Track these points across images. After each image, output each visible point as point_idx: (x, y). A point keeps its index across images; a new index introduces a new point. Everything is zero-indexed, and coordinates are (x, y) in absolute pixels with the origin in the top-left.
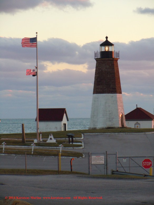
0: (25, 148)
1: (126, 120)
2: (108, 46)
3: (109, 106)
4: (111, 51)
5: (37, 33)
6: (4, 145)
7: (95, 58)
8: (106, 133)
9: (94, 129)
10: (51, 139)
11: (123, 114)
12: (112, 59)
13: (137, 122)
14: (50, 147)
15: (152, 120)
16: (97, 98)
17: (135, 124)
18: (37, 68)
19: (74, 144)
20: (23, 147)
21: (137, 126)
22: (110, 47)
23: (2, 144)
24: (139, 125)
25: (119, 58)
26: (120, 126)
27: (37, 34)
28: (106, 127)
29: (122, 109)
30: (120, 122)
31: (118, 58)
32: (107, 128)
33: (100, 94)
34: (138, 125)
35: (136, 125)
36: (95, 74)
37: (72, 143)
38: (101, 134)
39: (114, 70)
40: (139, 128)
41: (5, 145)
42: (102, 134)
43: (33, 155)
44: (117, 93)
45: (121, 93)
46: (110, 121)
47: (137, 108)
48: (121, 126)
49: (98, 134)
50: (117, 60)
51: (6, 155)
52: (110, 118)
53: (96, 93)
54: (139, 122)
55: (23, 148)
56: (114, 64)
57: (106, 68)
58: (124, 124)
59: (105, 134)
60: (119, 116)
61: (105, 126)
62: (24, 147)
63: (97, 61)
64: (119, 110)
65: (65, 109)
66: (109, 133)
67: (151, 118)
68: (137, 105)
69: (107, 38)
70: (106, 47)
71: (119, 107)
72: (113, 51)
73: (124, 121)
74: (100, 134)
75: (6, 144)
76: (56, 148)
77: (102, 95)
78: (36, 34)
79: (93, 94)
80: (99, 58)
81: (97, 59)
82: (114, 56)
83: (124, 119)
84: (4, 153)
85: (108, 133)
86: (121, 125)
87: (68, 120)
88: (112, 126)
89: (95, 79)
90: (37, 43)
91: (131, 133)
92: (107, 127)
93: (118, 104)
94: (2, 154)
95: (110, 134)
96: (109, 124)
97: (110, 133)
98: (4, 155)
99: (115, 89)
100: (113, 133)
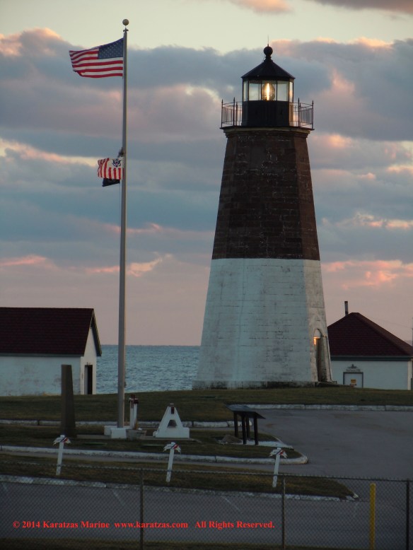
0: (97, 456)
1: (333, 359)
2: (271, 84)
3: (275, 304)
4: (285, 99)
5: (126, 23)
6: (62, 445)
7: (224, 125)
8: (315, 407)
9: (218, 388)
10: (172, 424)
11: (322, 336)
12: (287, 130)
13: (353, 367)
14: (192, 457)
15: (407, 360)
16: (231, 275)
17: (344, 373)
18: (122, 153)
19: (261, 444)
20: (90, 452)
21: (353, 381)
22: (282, 87)
23: (56, 441)
24: (360, 376)
25: (312, 129)
26: (314, 379)
27: (127, 27)
28: (262, 383)
29: (320, 317)
30: (314, 365)
31: (309, 126)
32: (266, 384)
33: (241, 261)
34: (357, 378)
35: (349, 378)
36: (223, 186)
37: (257, 443)
38: (295, 409)
39: (296, 172)
40: (359, 385)
41: (66, 446)
42: (300, 410)
43: (171, 485)
44: (304, 258)
45: (316, 256)
46: (278, 359)
47: (347, 312)
48: (316, 380)
49: (285, 406)
50: (306, 135)
51: (71, 483)
52: (278, 349)
53: (228, 257)
54: (360, 365)
55: (89, 455)
56: (294, 150)
57: (266, 164)
58: (328, 374)
59: (310, 407)
60: (310, 340)
61: (259, 378)
62: (94, 455)
63: (229, 135)
64: (312, 321)
65: (93, 309)
66: (324, 407)
67: (404, 353)
68: (346, 302)
69: (268, 51)
70: (266, 84)
71: (312, 310)
72: (291, 101)
73: (326, 361)
74: (293, 406)
75: (68, 442)
76: (212, 458)
77: (248, 261)
78: (124, 27)
79: (214, 257)
80: (239, 127)
81: (231, 130)
82: (295, 120)
83: (326, 355)
84: (61, 478)
85: (321, 404)
86: (316, 375)
87: (99, 353)
88: (284, 379)
89: (221, 201)
90: (125, 62)
91: (406, 408)
92: (266, 381)
93: (308, 297)
94: (55, 482)
95: (330, 410)
96: (275, 372)
97: (328, 407)
98: (62, 482)
99: (300, 240)
100: (340, 406)
